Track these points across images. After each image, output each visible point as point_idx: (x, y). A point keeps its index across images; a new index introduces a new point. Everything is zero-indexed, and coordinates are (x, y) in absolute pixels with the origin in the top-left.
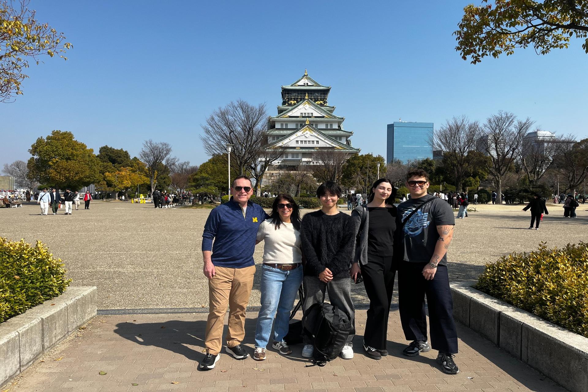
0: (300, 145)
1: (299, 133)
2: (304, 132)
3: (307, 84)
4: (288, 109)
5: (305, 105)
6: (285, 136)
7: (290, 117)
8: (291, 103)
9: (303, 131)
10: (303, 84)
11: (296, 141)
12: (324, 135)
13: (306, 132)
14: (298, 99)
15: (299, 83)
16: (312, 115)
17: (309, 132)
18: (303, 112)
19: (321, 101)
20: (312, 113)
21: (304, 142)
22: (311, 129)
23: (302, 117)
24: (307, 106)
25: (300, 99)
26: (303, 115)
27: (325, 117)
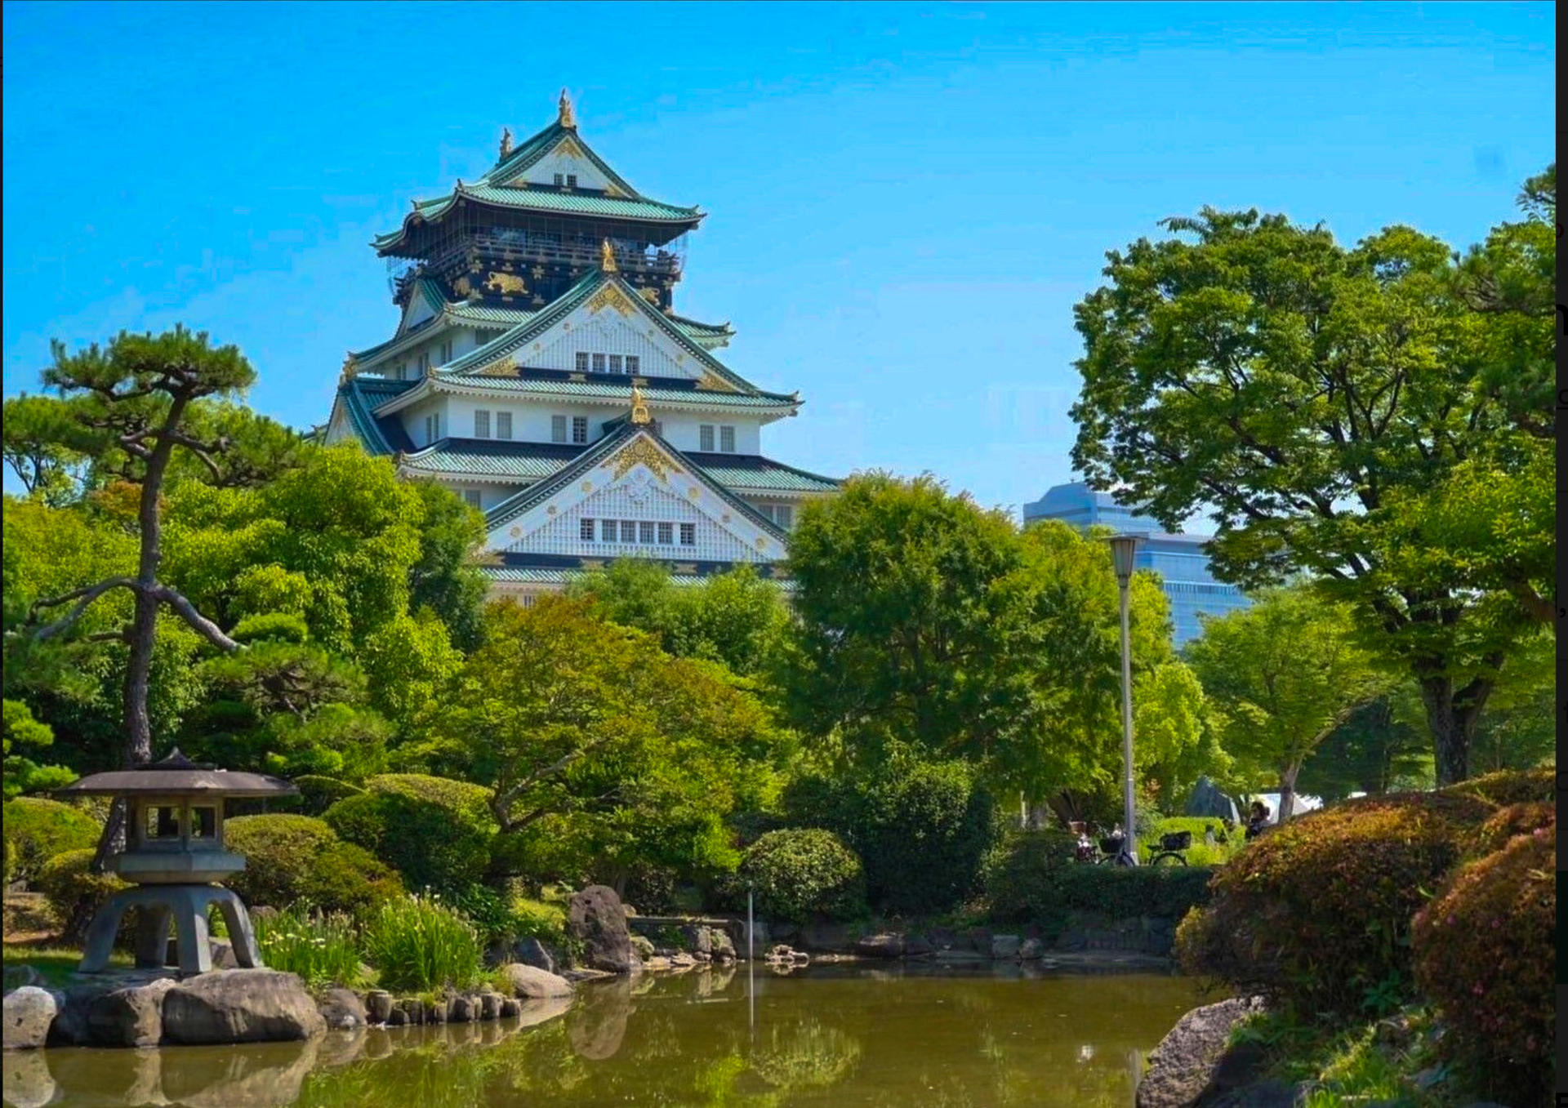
0: (599, 547)
1: (597, 476)
2: (624, 468)
3: (572, 179)
4: (516, 323)
5: (603, 311)
6: (521, 487)
7: (527, 374)
8: (498, 287)
9: (616, 466)
10: (552, 182)
11: (583, 521)
12: (722, 490)
13: (632, 471)
14: (534, 264)
15: (529, 175)
16: (635, 368)
17: (648, 473)
18: (591, 350)
19: (646, 285)
20: (633, 360)
21: (619, 527)
22: (659, 454)
23: (581, 377)
24: (615, 312)
25: (543, 265)
26: (591, 369)
27: (698, 386)
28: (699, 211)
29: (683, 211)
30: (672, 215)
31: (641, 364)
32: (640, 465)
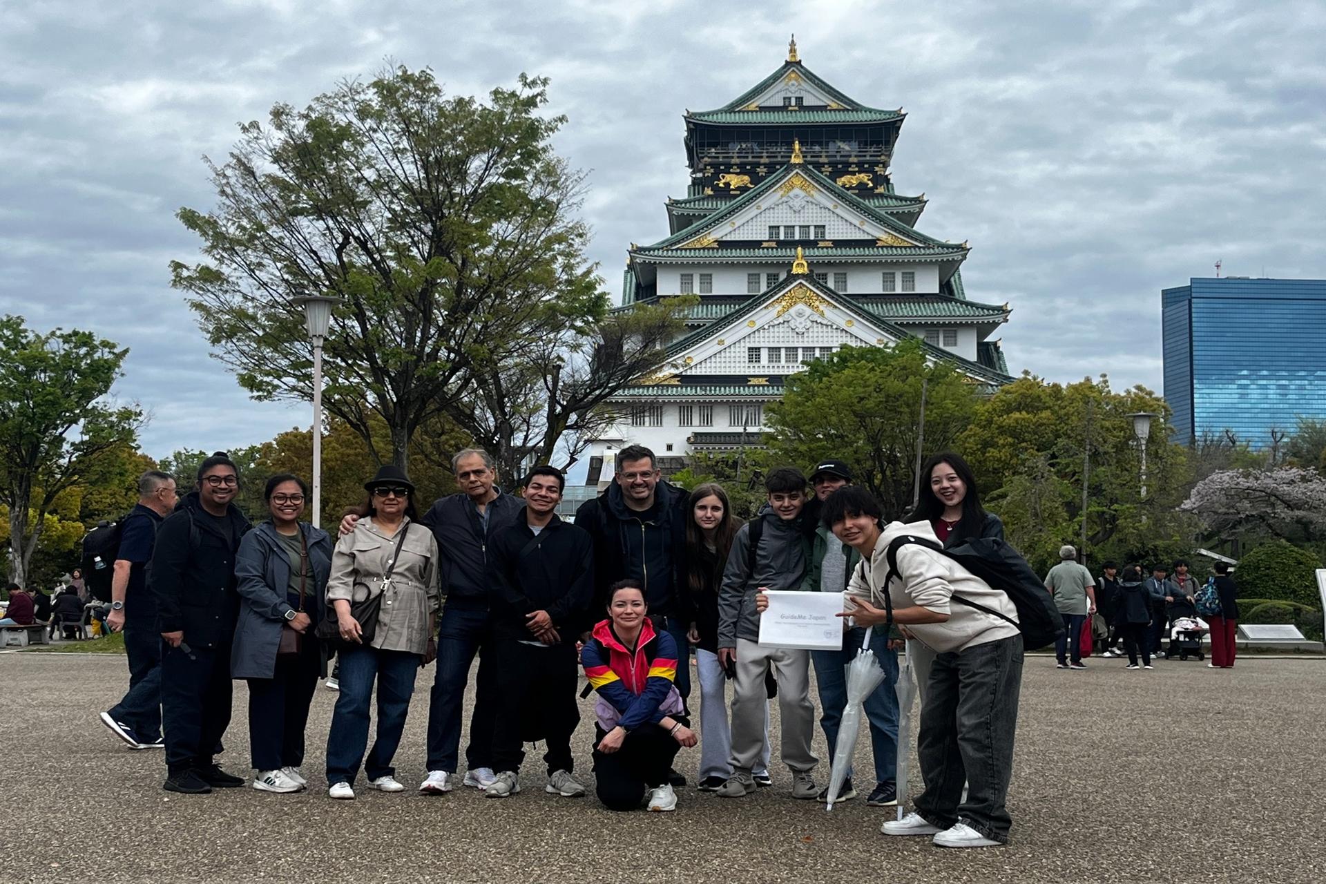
0: (765, 367)
1: (763, 316)
2: (785, 310)
3: (800, 100)
4: (715, 210)
5: (793, 194)
6: (699, 327)
7: (723, 244)
9: (779, 307)
10: (781, 104)
11: (750, 349)
12: (877, 320)
13: (793, 311)
14: (758, 165)
15: (760, 101)
16: (823, 233)
17: (808, 311)
18: (782, 223)
19: (860, 172)
20: (821, 228)
21: (783, 352)
22: (818, 295)
23: (774, 244)
24: (802, 194)
25: (765, 165)
26: (782, 237)
27: (880, 244)
28: (903, 112)
29: (890, 113)
30: (879, 116)
31: (827, 231)
32: (800, 306)
